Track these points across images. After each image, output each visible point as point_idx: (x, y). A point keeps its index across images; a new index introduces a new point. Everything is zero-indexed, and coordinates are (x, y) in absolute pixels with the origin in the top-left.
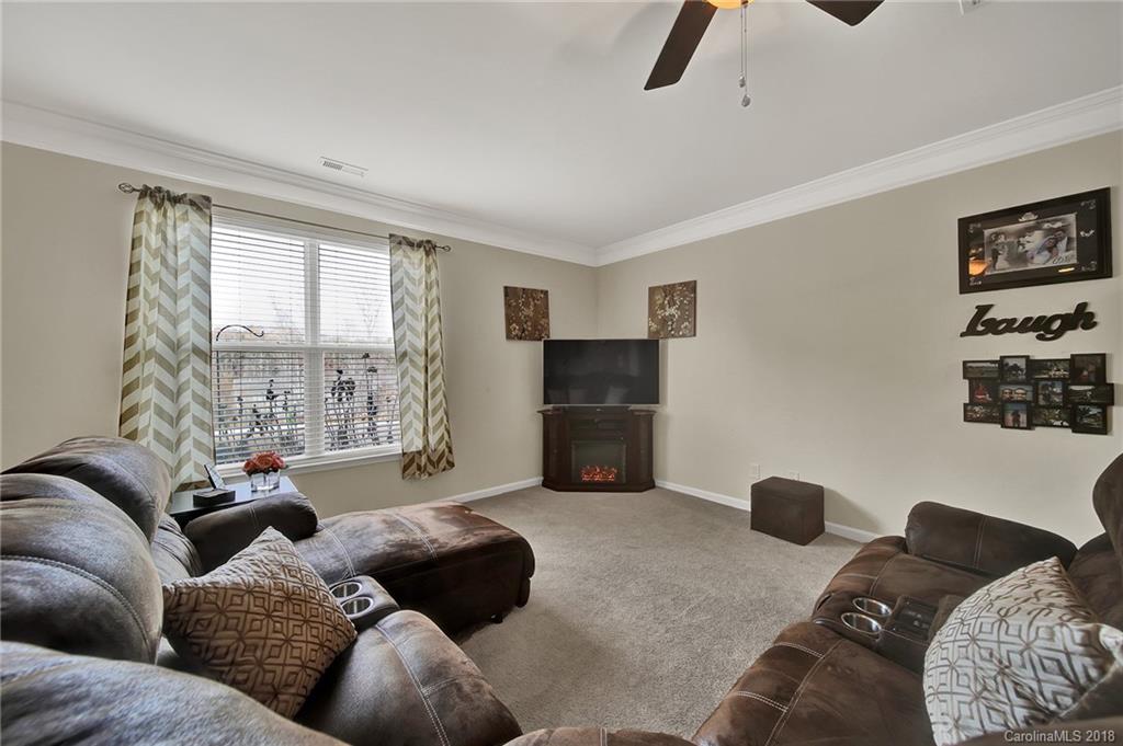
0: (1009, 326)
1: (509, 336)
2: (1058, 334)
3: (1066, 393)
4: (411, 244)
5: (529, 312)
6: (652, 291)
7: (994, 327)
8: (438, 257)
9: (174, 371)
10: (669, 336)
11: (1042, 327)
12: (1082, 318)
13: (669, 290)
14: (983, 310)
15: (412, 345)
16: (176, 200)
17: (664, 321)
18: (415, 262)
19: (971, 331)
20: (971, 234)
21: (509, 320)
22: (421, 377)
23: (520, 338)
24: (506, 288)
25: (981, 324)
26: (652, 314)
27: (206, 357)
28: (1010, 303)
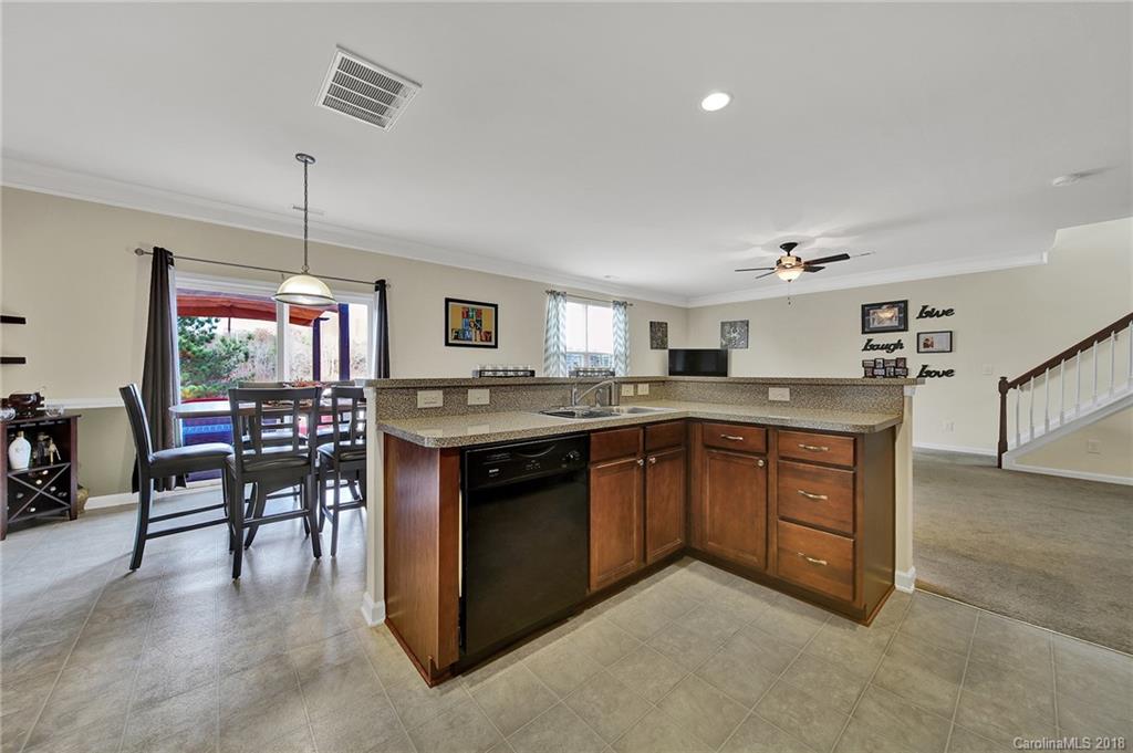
0: (878, 347)
1: (652, 348)
2: (893, 350)
3: (894, 372)
4: (620, 304)
5: (660, 334)
6: (723, 324)
7: (873, 347)
8: (629, 309)
10: (733, 347)
11: (887, 348)
12: (899, 345)
13: (733, 324)
14: (870, 341)
16: (558, 294)
17: (730, 340)
19: (865, 349)
20: (866, 310)
21: (652, 340)
22: (623, 367)
23: (657, 348)
24: (651, 323)
25: (869, 346)
26: (723, 336)
28: (878, 339)
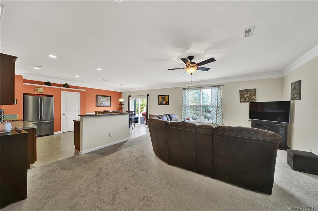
1: (240, 102)
4: (215, 86)
5: (248, 95)
6: (292, 84)
8: (221, 88)
9: (185, 108)
13: (295, 84)
15: (215, 105)
16: (186, 89)
17: (294, 94)
18: (216, 90)
21: (241, 98)
23: (244, 102)
27: (188, 107)
